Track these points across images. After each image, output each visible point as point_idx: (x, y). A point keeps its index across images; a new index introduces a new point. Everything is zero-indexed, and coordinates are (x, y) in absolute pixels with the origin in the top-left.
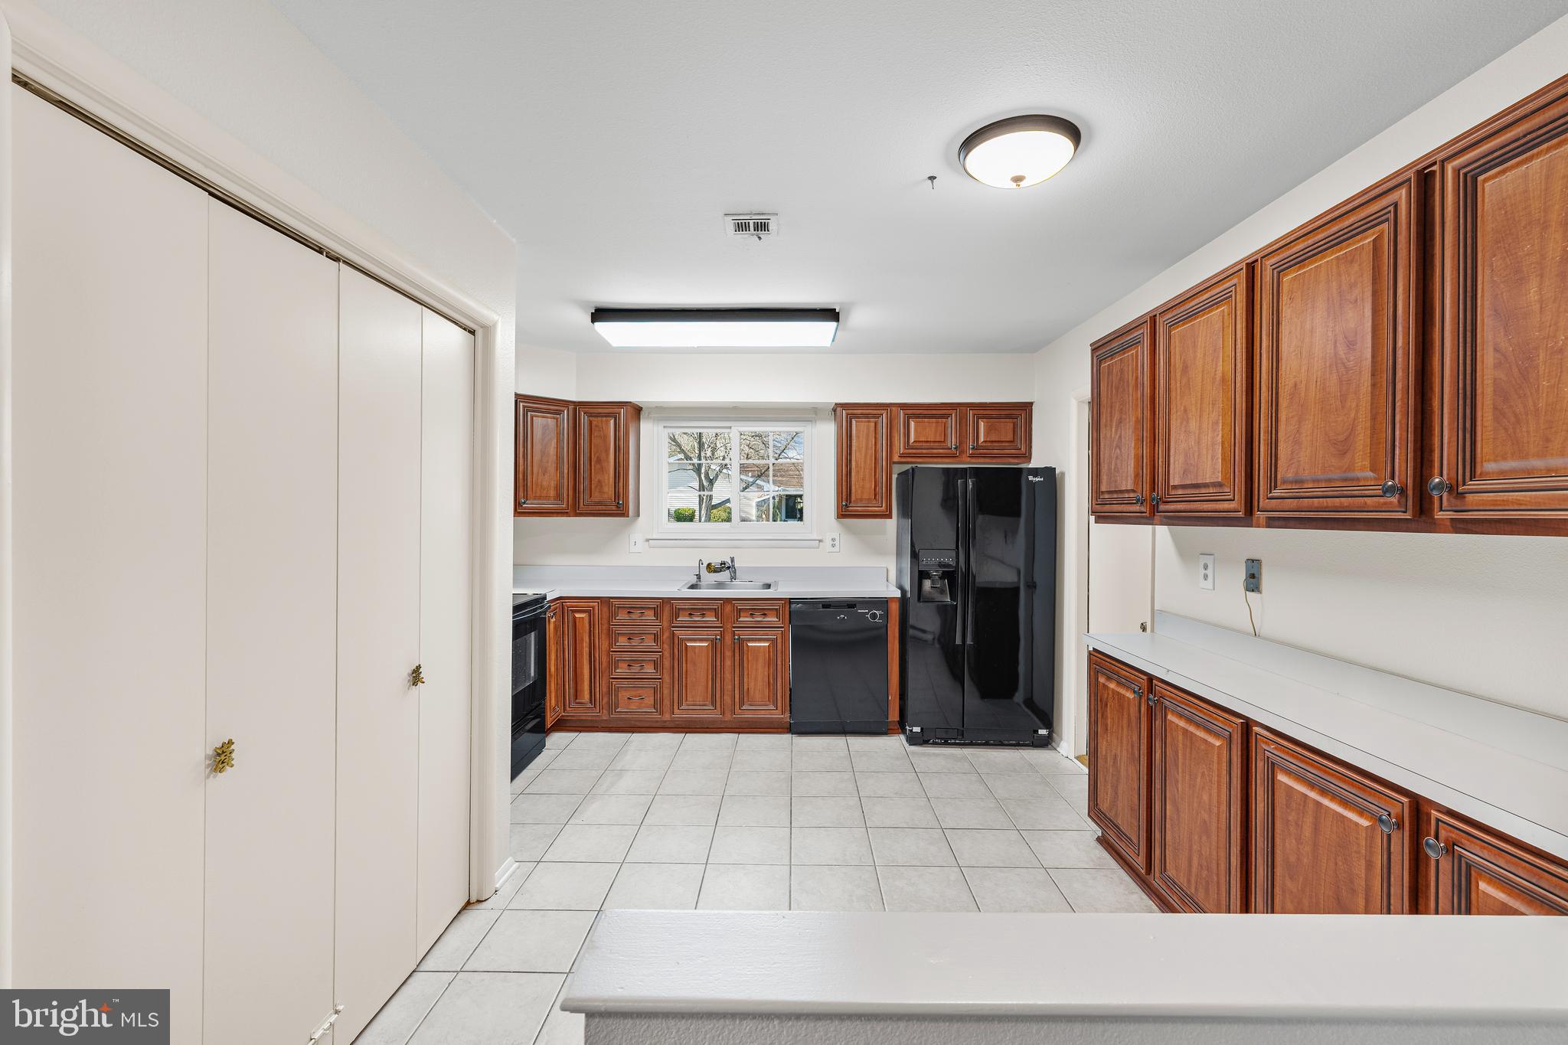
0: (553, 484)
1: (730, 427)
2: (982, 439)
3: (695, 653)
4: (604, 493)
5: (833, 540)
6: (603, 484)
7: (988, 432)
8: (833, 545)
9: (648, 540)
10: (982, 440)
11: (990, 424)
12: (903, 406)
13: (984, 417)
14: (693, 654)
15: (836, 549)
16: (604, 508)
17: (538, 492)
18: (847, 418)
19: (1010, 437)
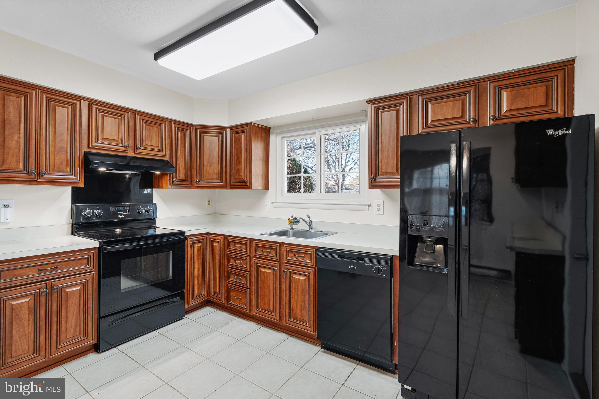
0: (216, 171)
1: (315, 133)
2: (505, 109)
3: (264, 276)
4: (240, 175)
5: (379, 205)
6: (240, 171)
7: (511, 101)
8: (379, 209)
9: (272, 203)
10: (505, 111)
11: (514, 92)
12: (422, 92)
13: (506, 87)
14: (263, 276)
15: (381, 212)
16: (240, 184)
17: (207, 175)
18: (375, 110)
19: (542, 102)
